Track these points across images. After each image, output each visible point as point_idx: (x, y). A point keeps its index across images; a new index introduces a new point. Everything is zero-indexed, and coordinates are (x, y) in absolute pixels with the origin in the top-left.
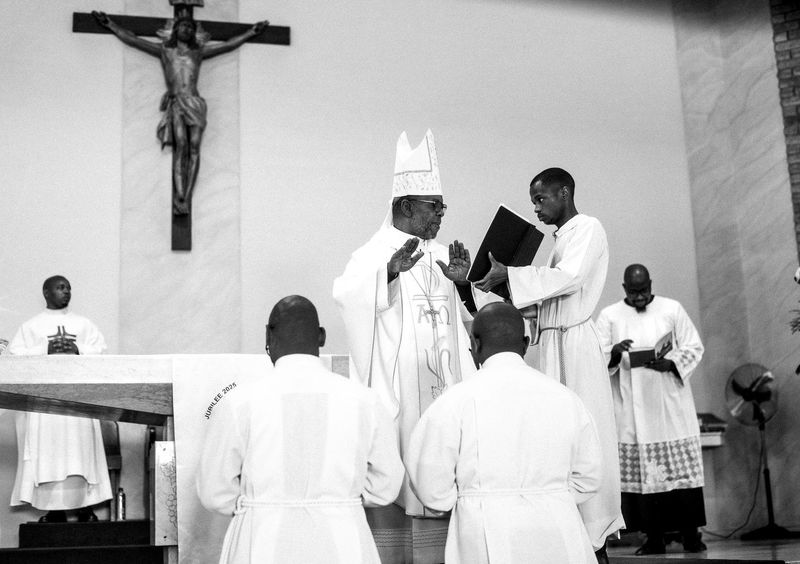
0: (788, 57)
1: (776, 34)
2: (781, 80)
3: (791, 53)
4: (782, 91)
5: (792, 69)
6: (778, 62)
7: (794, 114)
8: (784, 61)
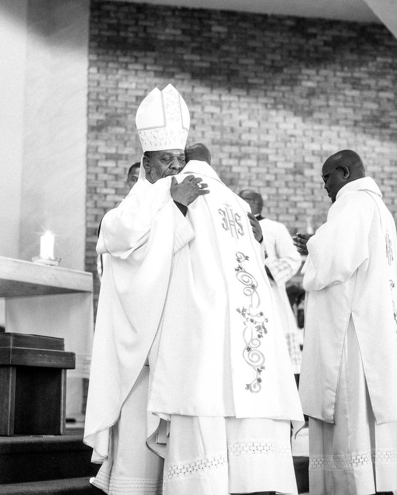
0: (95, 84)
1: (90, 67)
2: (89, 99)
3: (99, 83)
4: (89, 107)
5: (98, 94)
6: (89, 87)
7: (95, 124)
8: (94, 87)
